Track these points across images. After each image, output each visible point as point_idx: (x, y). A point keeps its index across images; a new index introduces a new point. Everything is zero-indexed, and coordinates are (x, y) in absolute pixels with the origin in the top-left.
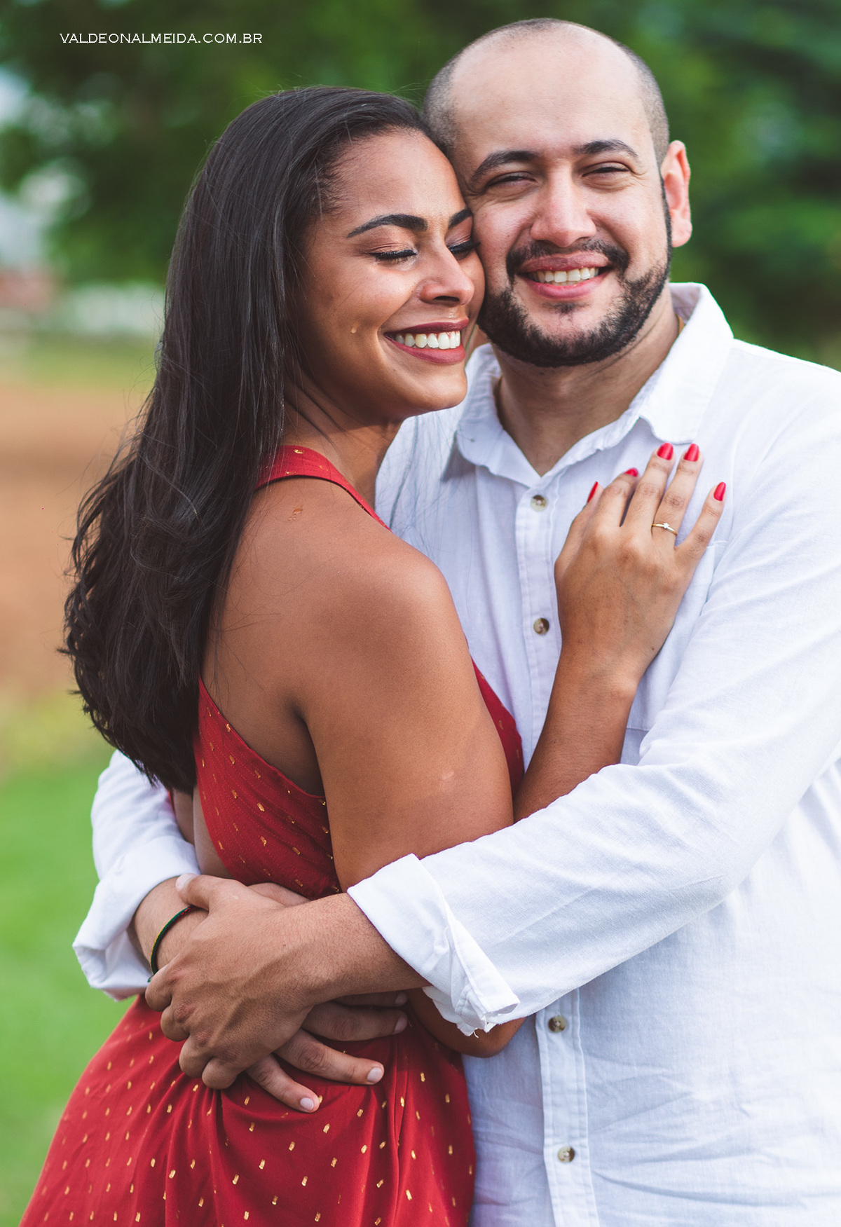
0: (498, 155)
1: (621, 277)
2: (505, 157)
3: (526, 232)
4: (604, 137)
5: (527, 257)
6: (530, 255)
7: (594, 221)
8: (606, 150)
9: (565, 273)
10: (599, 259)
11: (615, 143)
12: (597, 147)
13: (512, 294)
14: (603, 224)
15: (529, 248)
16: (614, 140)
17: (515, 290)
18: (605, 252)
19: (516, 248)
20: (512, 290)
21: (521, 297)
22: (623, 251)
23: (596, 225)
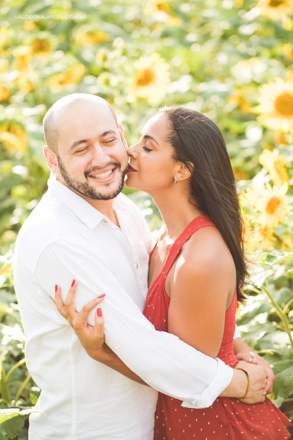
0: (77, 142)
1: (120, 170)
2: (79, 143)
3: (90, 164)
4: (107, 130)
5: (91, 171)
6: (92, 171)
7: (109, 156)
8: (108, 134)
9: (104, 173)
10: (112, 167)
11: (110, 131)
12: (105, 134)
13: (88, 183)
14: (111, 156)
15: (91, 169)
16: (110, 130)
17: (89, 182)
18: (114, 164)
19: (87, 170)
20: (88, 182)
21: (92, 183)
22: (119, 163)
23: (110, 157)
